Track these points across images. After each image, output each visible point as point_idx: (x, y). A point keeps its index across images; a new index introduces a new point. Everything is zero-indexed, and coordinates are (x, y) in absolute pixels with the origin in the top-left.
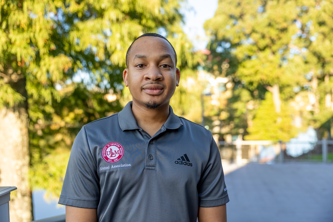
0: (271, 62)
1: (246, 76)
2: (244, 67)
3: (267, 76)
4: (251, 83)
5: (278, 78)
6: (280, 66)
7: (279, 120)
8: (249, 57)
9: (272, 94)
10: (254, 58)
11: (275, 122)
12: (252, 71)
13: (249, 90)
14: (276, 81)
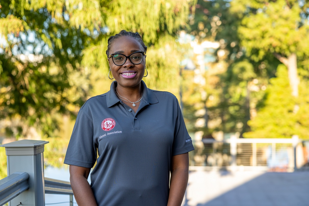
0: (286, 19)
1: (248, 40)
2: (245, 26)
3: (280, 40)
4: (256, 51)
5: (296, 44)
6: (301, 25)
7: (296, 109)
8: (254, 11)
9: (287, 68)
10: (260, 12)
11: (290, 111)
12: (257, 32)
13: (252, 62)
14: (293, 48)
